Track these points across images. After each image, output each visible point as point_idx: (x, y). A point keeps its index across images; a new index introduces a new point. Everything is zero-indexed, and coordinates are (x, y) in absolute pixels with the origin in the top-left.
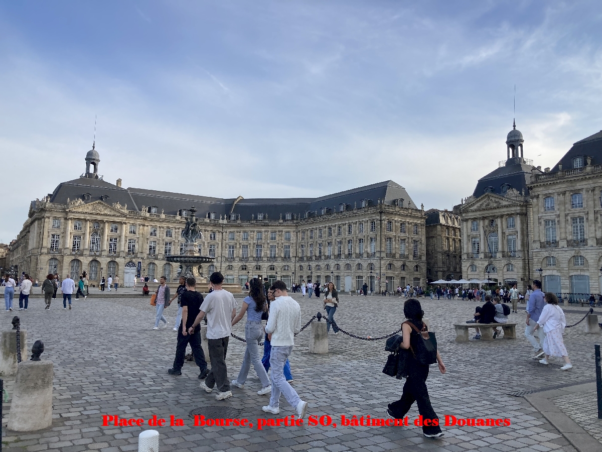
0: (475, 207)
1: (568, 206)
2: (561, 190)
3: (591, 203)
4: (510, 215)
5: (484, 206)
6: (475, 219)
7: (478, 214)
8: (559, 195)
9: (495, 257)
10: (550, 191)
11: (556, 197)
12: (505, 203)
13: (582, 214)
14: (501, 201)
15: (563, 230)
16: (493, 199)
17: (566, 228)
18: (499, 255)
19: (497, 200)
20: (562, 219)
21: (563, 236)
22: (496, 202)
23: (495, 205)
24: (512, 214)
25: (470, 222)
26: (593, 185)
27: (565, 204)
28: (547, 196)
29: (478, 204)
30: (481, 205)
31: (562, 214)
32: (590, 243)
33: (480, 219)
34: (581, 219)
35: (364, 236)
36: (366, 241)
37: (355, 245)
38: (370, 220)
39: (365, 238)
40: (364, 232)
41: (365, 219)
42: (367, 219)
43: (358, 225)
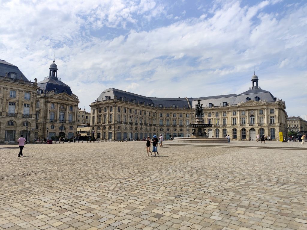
3: (128, 112)
6: (53, 103)
7: (58, 101)
8: (122, 107)
9: (65, 123)
12: (71, 99)
13: (126, 115)
14: (70, 98)
15: (122, 118)
16: (66, 96)
18: (67, 122)
19: (68, 97)
21: (122, 120)
22: (68, 98)
23: (67, 99)
24: (73, 105)
26: (129, 107)
27: (123, 111)
28: (119, 107)
29: (59, 96)
30: (60, 97)
31: (122, 114)
32: (128, 123)
33: (58, 104)
35: (18, 101)
36: (20, 105)
37: (6, 106)
38: (25, 91)
39: (20, 102)
40: (17, 97)
41: (20, 89)
42: (22, 89)
43: (9, 90)
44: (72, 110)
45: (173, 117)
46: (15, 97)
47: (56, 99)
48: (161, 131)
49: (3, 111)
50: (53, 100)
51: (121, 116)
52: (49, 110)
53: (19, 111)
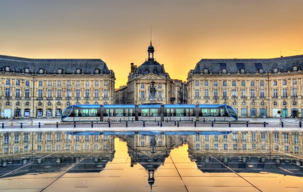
0: (144, 78)
1: (204, 85)
2: (202, 79)
3: (211, 85)
4: (160, 83)
5: (149, 78)
6: (143, 83)
7: (146, 81)
8: (201, 81)
10: (198, 79)
11: (200, 81)
12: (159, 78)
13: (208, 88)
14: (157, 77)
15: (202, 93)
16: (153, 76)
17: (203, 92)
19: (155, 76)
20: (202, 89)
21: (202, 95)
22: (155, 77)
24: (161, 83)
25: (140, 84)
26: (212, 79)
27: (203, 84)
28: (197, 81)
29: (146, 77)
30: (148, 77)
31: (202, 88)
32: (211, 98)
33: (146, 84)
34: (208, 90)
35: (100, 88)
36: (101, 91)
37: (93, 93)
38: (104, 80)
39: (101, 89)
40: (99, 86)
41: (101, 80)
42: (102, 80)
43: (94, 82)
44: (161, 88)
45: (292, 84)
46: (98, 85)
47: (144, 80)
48: (274, 105)
49: (92, 96)
50: (141, 81)
51: (201, 90)
52: (140, 90)
53: (101, 95)
